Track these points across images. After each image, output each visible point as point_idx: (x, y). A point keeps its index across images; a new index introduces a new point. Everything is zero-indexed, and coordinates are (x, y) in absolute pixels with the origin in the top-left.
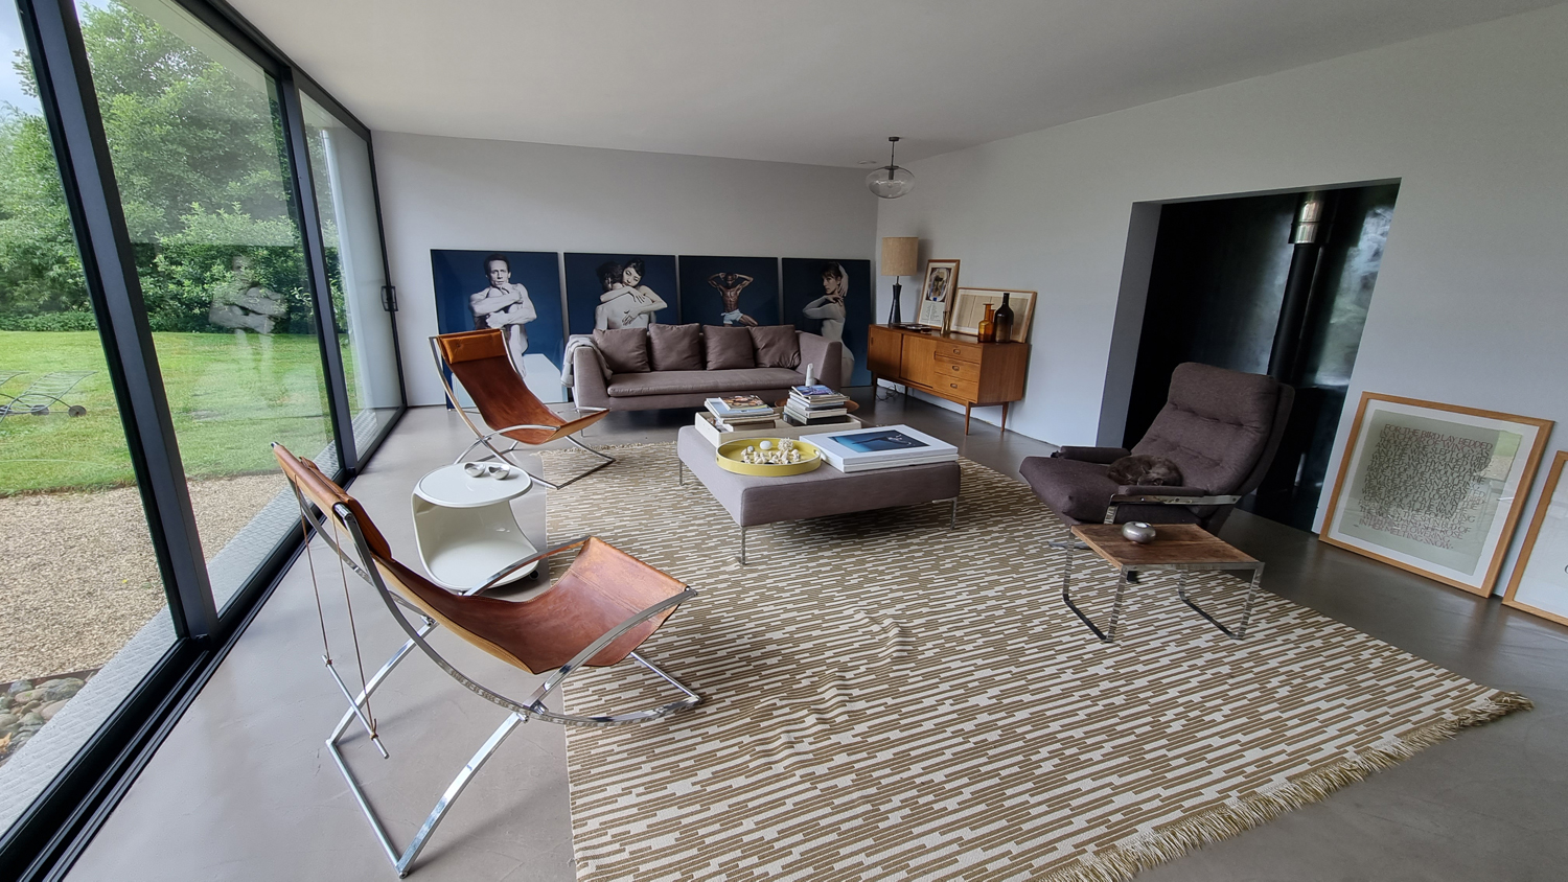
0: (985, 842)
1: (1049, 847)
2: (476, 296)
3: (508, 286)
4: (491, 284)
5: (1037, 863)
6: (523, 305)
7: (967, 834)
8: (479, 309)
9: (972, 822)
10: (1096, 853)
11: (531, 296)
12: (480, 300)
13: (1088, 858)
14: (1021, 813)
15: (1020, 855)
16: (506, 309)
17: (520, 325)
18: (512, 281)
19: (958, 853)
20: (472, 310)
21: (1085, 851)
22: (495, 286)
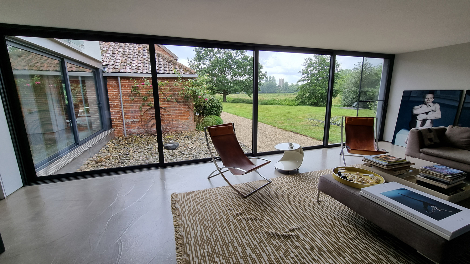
0: (196, 237)
1: (191, 249)
2: (416, 107)
3: (431, 104)
4: (424, 103)
5: (187, 245)
6: (436, 112)
7: (199, 234)
8: (415, 112)
9: (202, 236)
10: (186, 259)
11: (440, 109)
12: (417, 109)
13: (185, 256)
14: (202, 246)
15: (190, 242)
16: (427, 113)
17: (431, 120)
18: (433, 102)
19: (194, 232)
20: (412, 112)
21: (187, 256)
22: (425, 104)
